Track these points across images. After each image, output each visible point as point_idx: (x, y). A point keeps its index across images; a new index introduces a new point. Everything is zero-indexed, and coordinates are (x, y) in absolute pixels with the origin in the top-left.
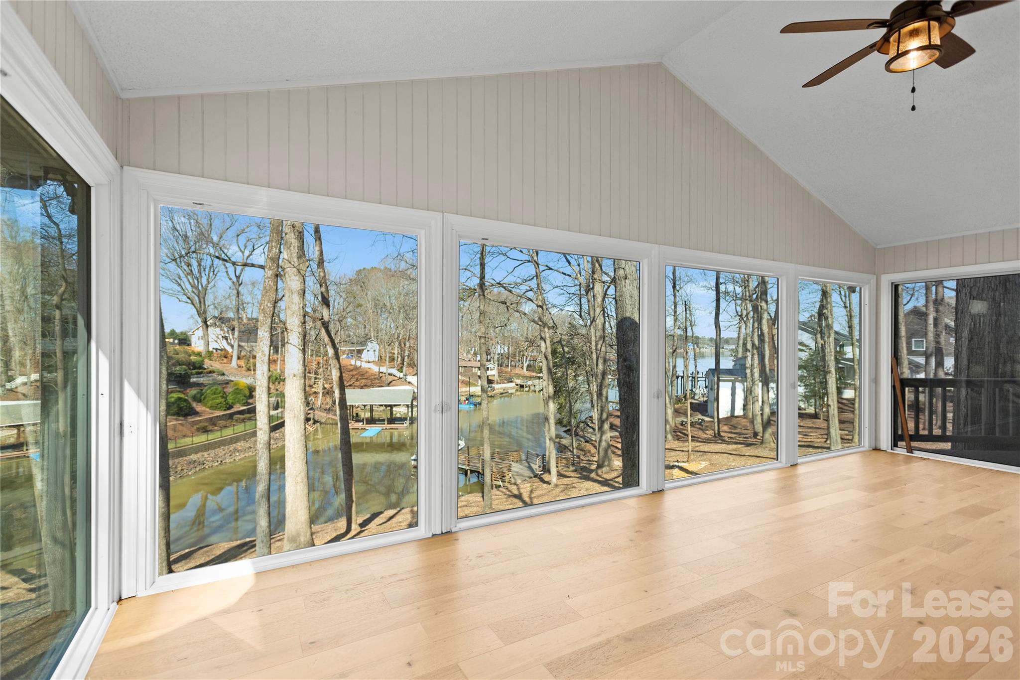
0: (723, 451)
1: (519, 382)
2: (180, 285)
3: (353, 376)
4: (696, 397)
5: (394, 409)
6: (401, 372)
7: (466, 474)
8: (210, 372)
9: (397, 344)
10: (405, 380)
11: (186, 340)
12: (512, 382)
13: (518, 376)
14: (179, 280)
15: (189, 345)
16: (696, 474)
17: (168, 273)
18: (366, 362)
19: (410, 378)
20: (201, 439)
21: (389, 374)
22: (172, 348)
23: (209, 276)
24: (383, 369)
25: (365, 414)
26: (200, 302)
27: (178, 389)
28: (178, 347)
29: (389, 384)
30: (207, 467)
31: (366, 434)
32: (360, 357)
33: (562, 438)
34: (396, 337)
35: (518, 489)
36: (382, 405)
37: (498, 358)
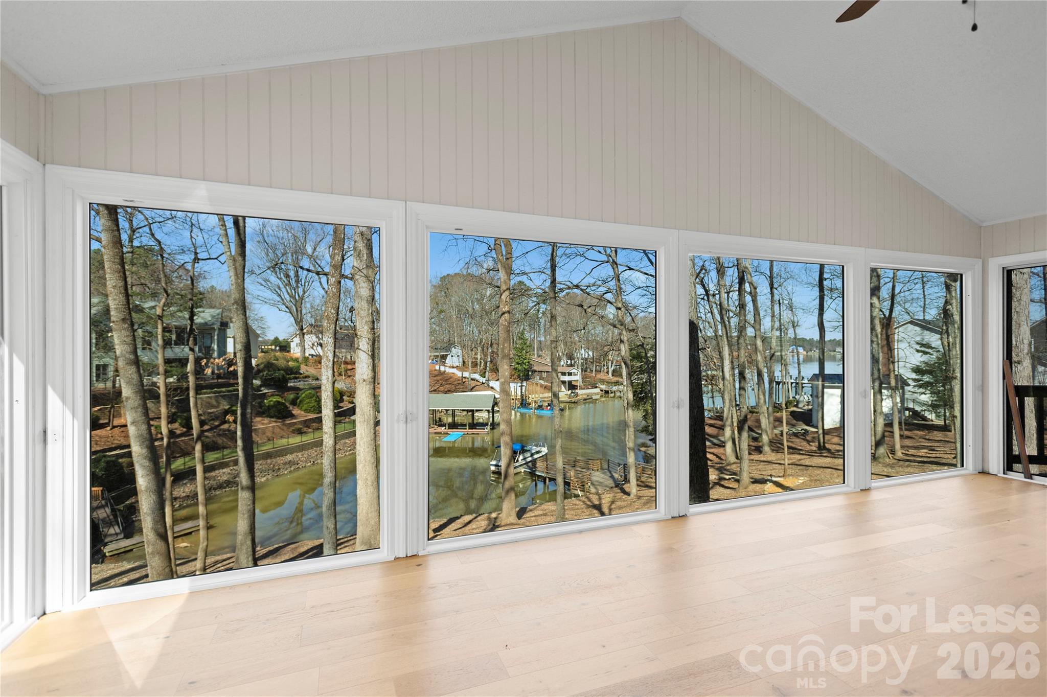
0: (826, 466)
1: (604, 387)
2: (280, 295)
3: (438, 381)
4: (801, 405)
5: (476, 414)
6: (484, 377)
7: (545, 482)
8: (306, 377)
9: (480, 349)
10: (488, 385)
11: (285, 346)
12: (596, 387)
13: (603, 381)
14: (279, 291)
15: (289, 351)
16: (792, 490)
17: (270, 284)
18: (450, 367)
19: (492, 384)
20: (296, 440)
21: (472, 379)
22: (273, 354)
23: (305, 285)
24: (466, 374)
25: (447, 419)
26: (297, 310)
27: (276, 393)
28: (278, 354)
29: (472, 390)
30: (301, 467)
31: (448, 439)
32: (444, 362)
33: (649, 447)
34: (479, 342)
35: (600, 499)
36: (463, 410)
37: (582, 363)
